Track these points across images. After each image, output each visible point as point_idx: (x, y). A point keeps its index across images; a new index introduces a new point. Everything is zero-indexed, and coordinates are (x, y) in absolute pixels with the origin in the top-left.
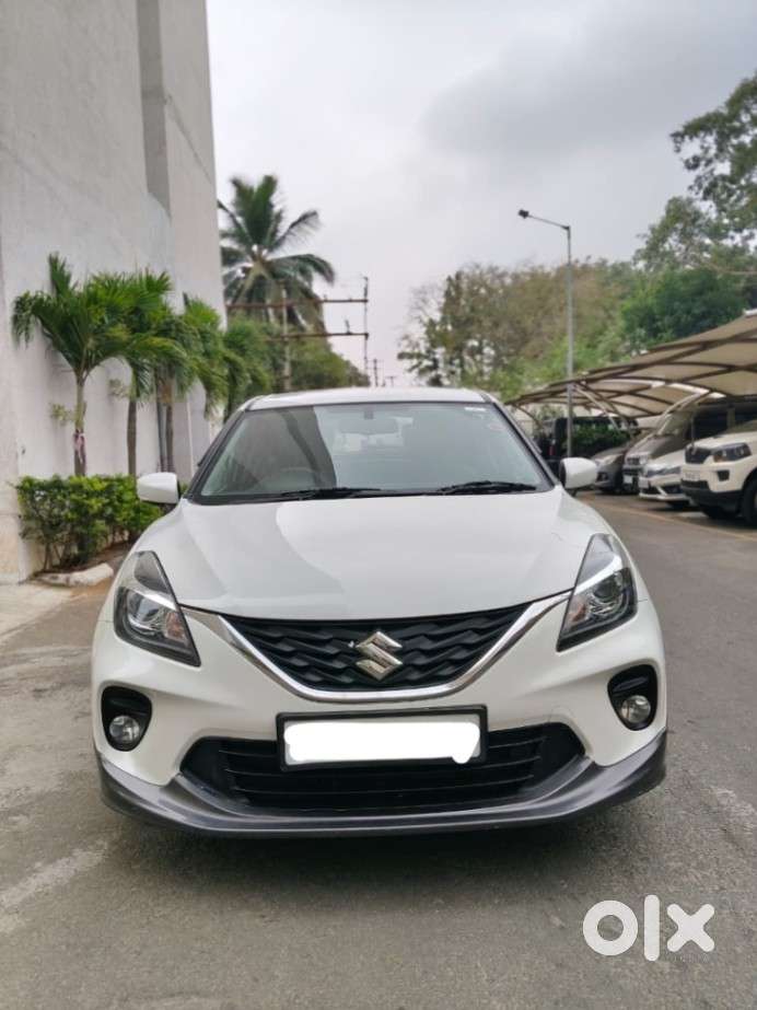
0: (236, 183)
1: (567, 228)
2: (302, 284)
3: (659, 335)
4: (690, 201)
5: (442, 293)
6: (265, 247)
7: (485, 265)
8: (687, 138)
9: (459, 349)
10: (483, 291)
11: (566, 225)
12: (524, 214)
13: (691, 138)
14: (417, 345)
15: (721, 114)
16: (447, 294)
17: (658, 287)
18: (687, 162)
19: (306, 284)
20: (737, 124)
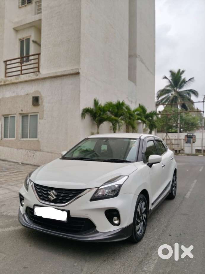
0: (171, 72)
2: (188, 97)
6: (178, 88)
19: (189, 97)
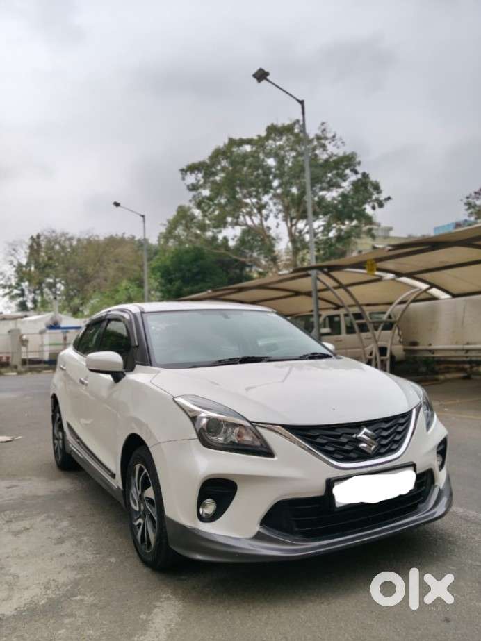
1: (143, 216)
3: (173, 283)
4: (189, 208)
5: (27, 246)
7: (59, 231)
8: (188, 173)
9: (40, 283)
10: (57, 247)
11: (142, 214)
12: (117, 204)
13: (191, 173)
14: (9, 279)
15: (206, 163)
16: (31, 247)
17: (171, 255)
18: (188, 186)
20: (213, 170)
